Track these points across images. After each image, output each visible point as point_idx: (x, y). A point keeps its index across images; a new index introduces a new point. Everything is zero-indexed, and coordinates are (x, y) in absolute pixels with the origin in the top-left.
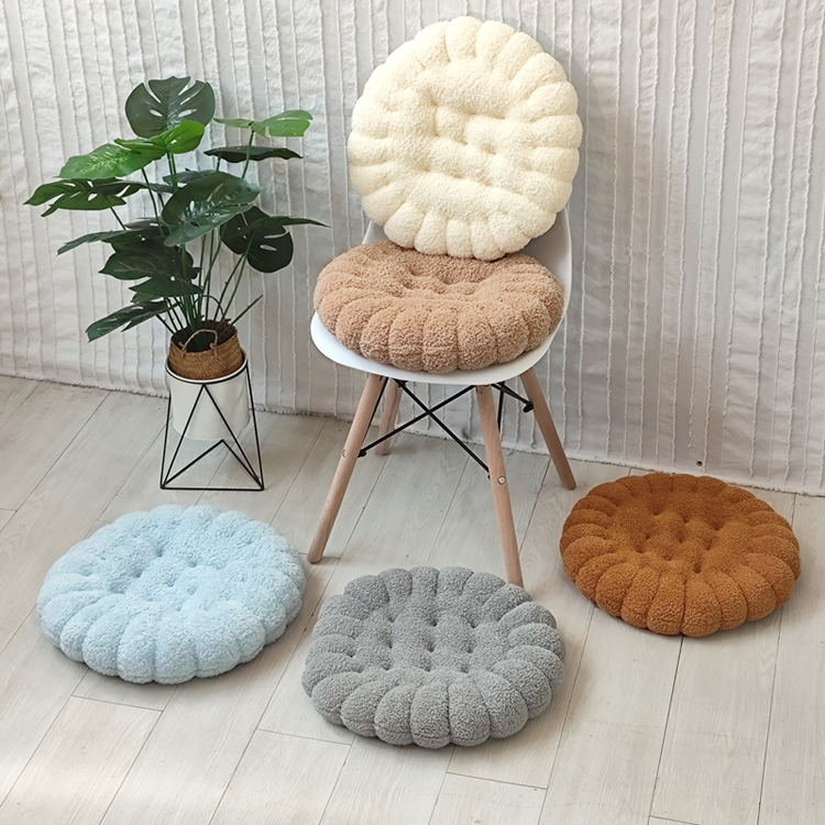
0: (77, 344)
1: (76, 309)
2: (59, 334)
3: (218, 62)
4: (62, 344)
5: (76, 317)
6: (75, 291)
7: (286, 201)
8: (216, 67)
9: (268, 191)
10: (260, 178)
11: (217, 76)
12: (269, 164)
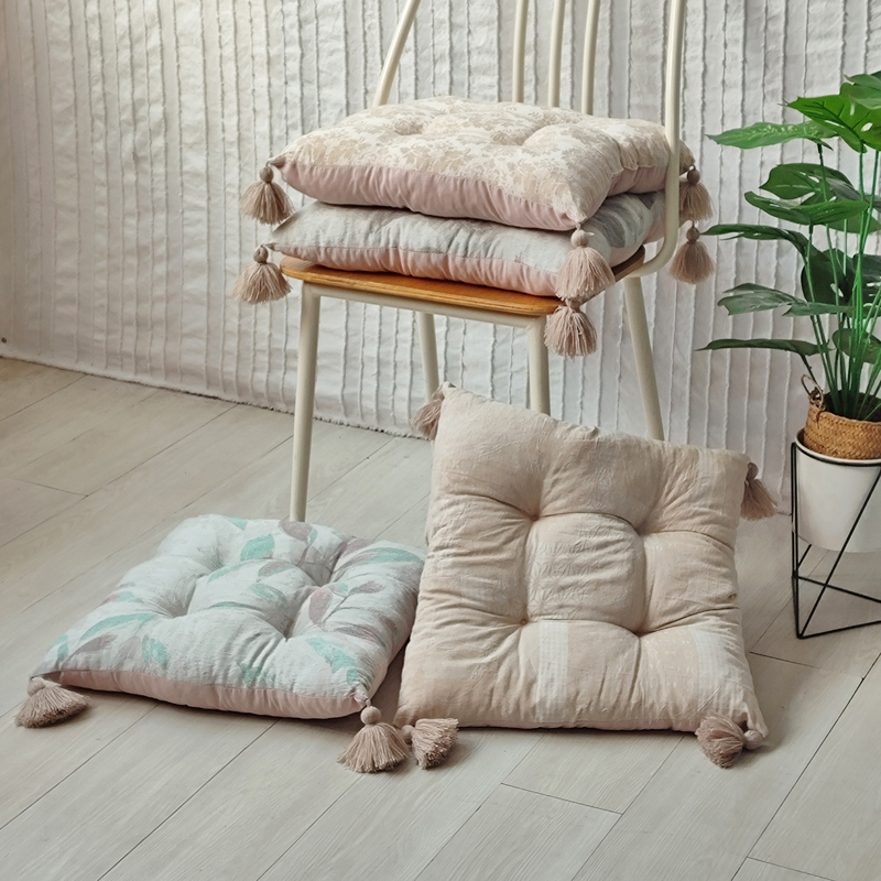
0: (203, 344)
1: (205, 299)
2: (185, 330)
4: (188, 343)
5: (205, 309)
6: (205, 276)
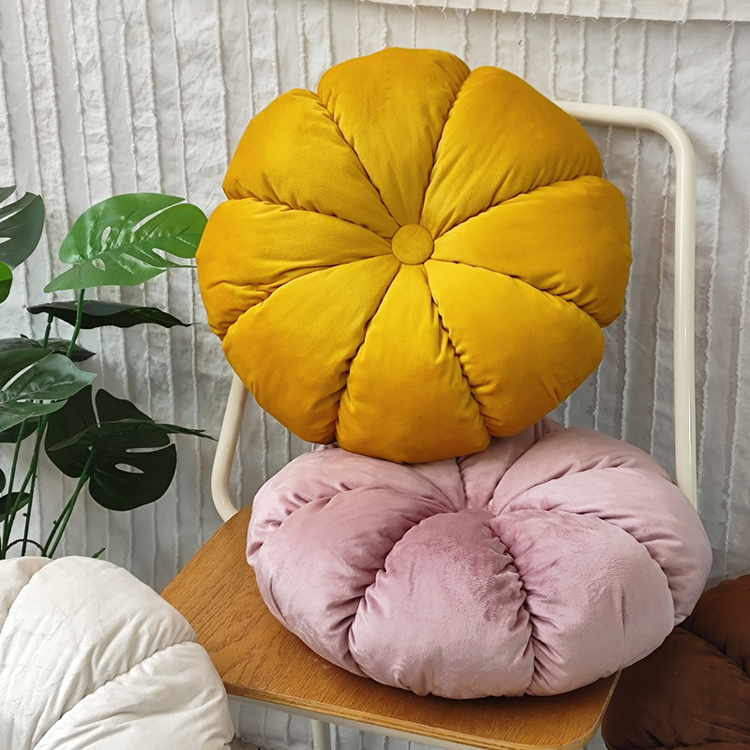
3: (63, 166)
7: (167, 391)
8: (59, 173)
9: (139, 375)
10: (126, 353)
11: (61, 188)
12: (140, 332)
